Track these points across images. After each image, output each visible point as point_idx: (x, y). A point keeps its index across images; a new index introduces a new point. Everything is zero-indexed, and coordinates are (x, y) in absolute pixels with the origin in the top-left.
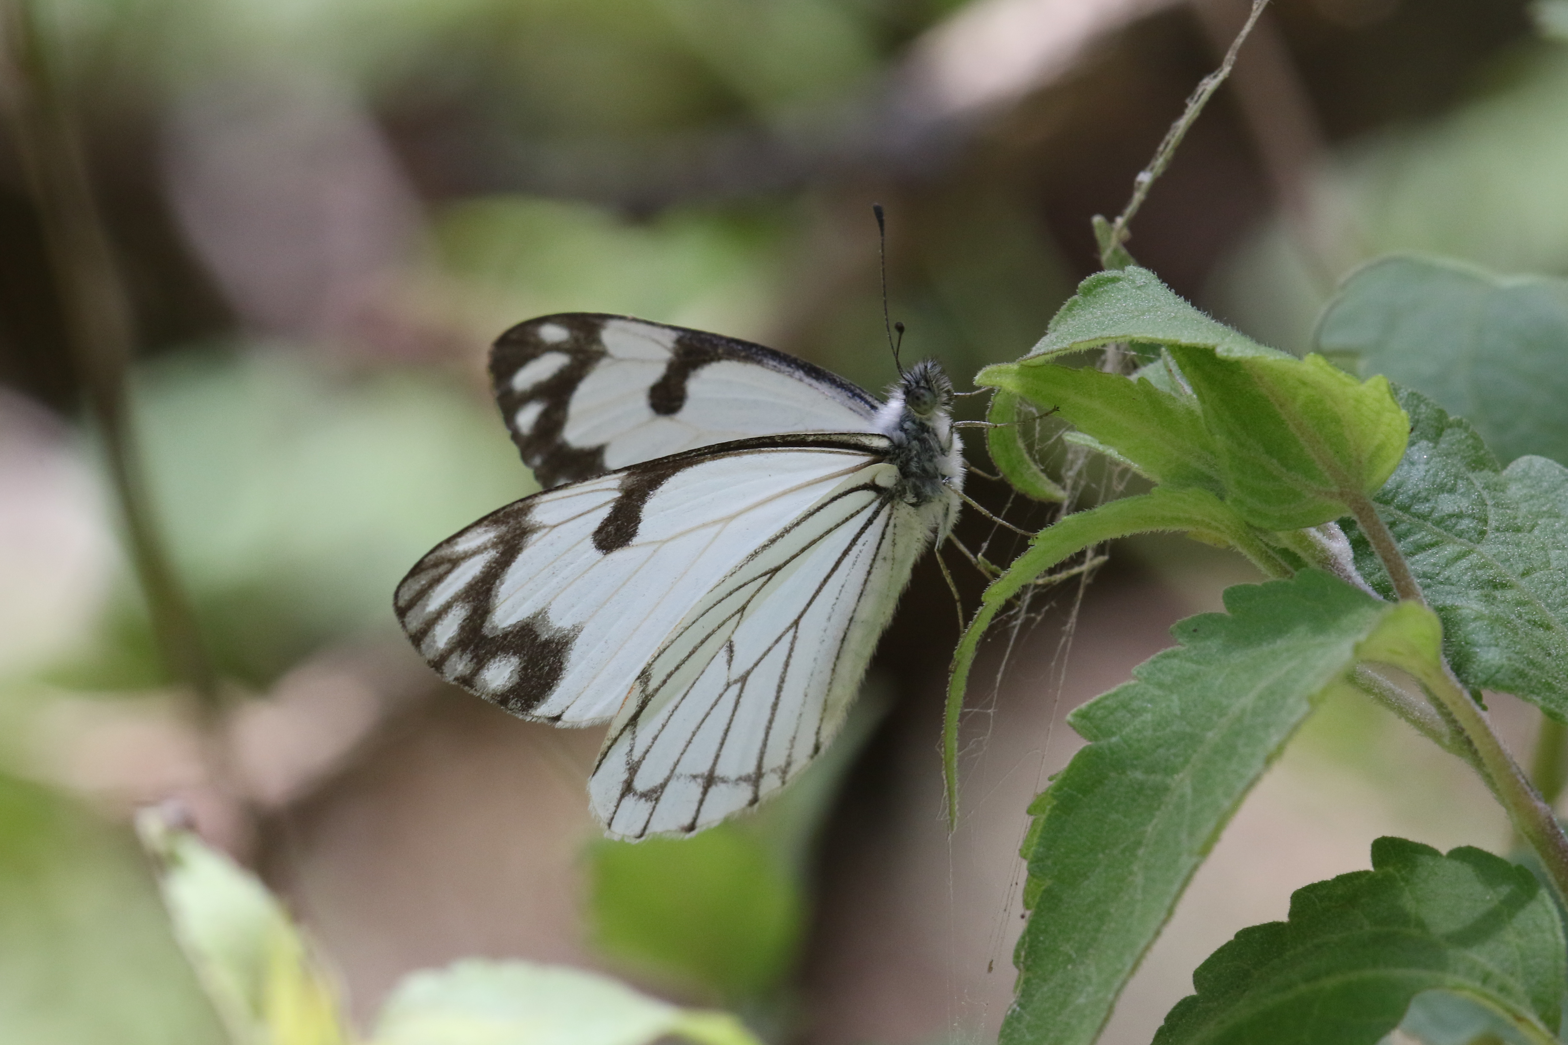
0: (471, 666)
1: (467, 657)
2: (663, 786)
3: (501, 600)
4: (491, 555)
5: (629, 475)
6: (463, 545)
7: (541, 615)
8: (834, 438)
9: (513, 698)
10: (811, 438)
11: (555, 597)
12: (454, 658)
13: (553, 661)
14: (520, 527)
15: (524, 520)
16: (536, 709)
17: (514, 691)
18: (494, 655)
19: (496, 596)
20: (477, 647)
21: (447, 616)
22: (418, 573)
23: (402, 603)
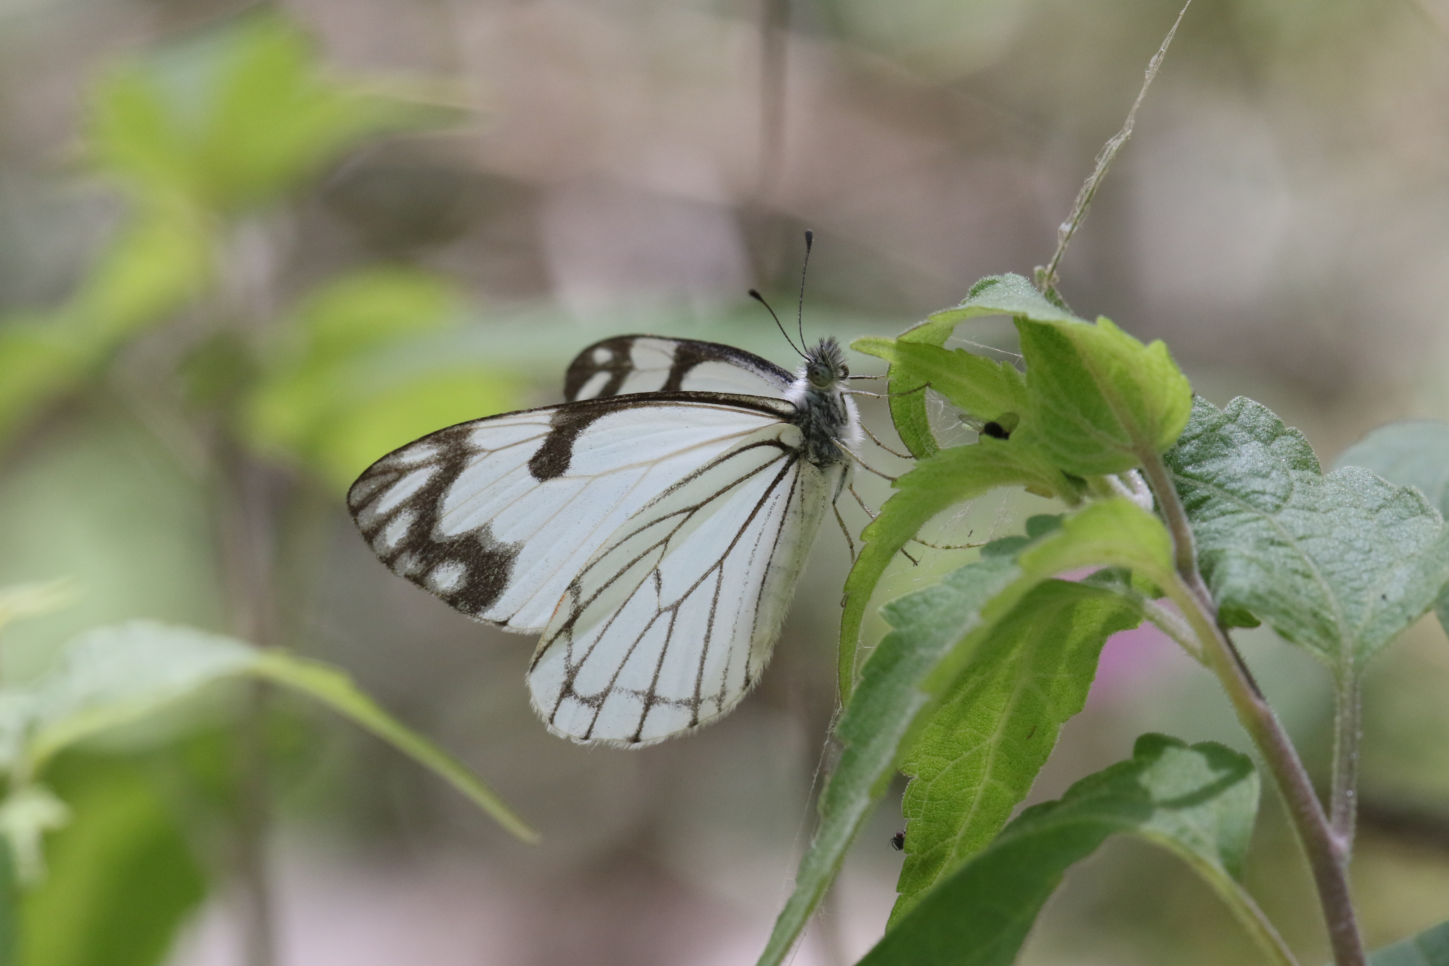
0: (421, 566)
1: (416, 558)
2: (605, 695)
3: (446, 512)
4: (434, 470)
5: (559, 413)
6: (408, 458)
7: (484, 529)
8: (743, 399)
9: (462, 601)
10: (722, 397)
11: (497, 515)
12: (405, 557)
13: (498, 572)
14: (460, 449)
15: (463, 442)
16: (484, 612)
17: (463, 594)
18: (442, 560)
19: (442, 507)
20: (424, 550)
21: (397, 520)
22: (368, 478)
23: (354, 502)
